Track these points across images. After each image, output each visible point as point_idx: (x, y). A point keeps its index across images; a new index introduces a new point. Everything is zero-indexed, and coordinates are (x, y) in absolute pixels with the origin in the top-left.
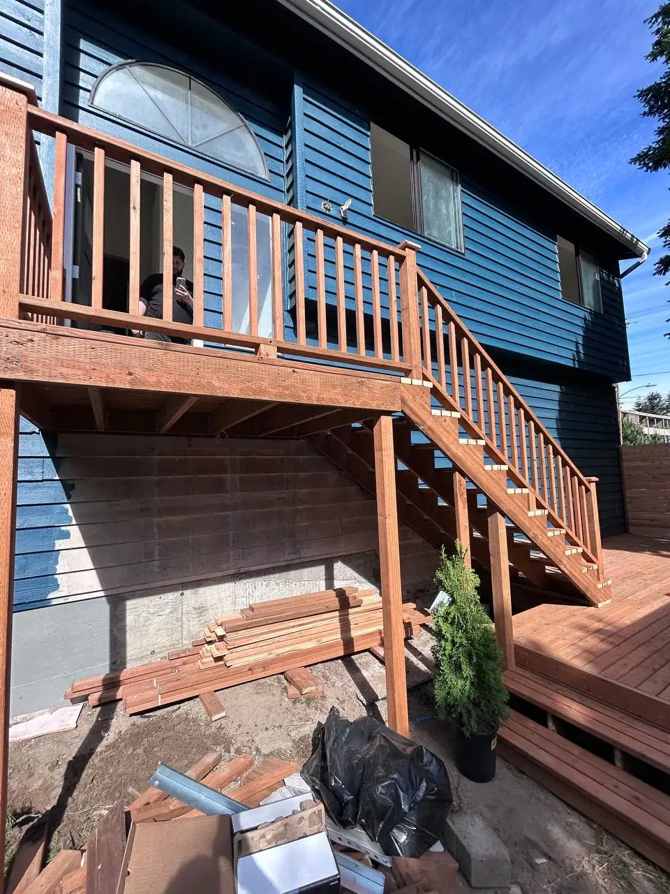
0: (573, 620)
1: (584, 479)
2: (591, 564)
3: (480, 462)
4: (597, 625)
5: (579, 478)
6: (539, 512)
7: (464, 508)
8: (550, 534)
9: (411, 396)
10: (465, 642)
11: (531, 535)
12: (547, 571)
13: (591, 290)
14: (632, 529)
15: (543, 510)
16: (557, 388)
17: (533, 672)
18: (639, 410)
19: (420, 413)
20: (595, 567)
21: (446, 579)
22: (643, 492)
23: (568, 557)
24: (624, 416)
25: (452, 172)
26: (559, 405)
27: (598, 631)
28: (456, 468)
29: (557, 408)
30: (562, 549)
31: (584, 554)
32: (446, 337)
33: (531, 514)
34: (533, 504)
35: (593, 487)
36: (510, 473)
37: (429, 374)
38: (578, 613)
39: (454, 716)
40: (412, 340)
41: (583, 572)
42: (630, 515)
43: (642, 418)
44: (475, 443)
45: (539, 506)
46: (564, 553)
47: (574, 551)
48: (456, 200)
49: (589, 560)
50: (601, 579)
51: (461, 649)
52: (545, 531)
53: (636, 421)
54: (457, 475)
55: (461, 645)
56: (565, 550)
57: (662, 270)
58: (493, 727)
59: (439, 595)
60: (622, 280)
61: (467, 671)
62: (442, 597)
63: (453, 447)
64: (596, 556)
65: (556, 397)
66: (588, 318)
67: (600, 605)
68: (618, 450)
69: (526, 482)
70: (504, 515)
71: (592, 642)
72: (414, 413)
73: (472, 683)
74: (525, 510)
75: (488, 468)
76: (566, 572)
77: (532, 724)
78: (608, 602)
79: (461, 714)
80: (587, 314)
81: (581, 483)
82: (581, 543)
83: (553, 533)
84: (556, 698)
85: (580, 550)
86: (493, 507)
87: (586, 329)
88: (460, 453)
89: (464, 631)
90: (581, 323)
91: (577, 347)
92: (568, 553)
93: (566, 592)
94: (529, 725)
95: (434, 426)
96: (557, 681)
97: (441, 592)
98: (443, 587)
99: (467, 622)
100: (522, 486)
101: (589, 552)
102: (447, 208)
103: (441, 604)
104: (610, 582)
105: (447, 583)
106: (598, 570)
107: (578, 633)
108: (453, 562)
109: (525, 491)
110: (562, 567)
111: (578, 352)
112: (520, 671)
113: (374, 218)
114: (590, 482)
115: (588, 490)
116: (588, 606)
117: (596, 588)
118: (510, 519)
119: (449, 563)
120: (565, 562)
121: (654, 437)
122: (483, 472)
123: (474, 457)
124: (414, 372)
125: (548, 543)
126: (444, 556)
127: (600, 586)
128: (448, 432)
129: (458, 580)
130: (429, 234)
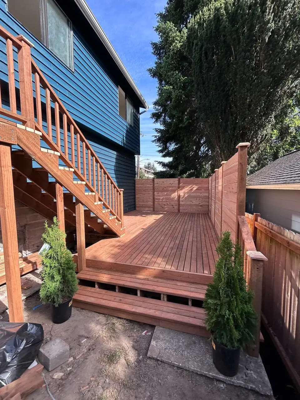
0: (111, 243)
1: (119, 190)
2: (119, 222)
3: (71, 180)
4: (118, 244)
5: (117, 189)
6: (99, 203)
7: (61, 201)
8: (104, 212)
9: (25, 138)
10: (57, 265)
11: (95, 212)
12: (104, 227)
13: (130, 115)
14: (137, 208)
15: (101, 202)
16: (115, 153)
17: (93, 268)
18: (145, 168)
19: (32, 148)
20: (120, 223)
21: (48, 237)
22: (141, 196)
23: (110, 220)
24: (140, 169)
25: (68, 21)
26: (116, 160)
27: (119, 246)
28: (57, 182)
29: (115, 161)
30: (109, 218)
31: (117, 218)
32: (53, 110)
33: (96, 203)
34: (97, 199)
35: (122, 193)
36: (86, 185)
37: (40, 127)
38: (113, 241)
39: (50, 300)
40: (27, 103)
41: (116, 225)
42: (137, 203)
43: (145, 171)
44: (69, 170)
45: (100, 200)
46: (109, 219)
47: (113, 218)
48: (70, 39)
49: (119, 221)
50: (122, 227)
51: (54, 269)
52: (102, 211)
53: (143, 171)
54: (58, 185)
55: (55, 267)
56: (109, 217)
57: (152, 117)
58: (70, 297)
59: (43, 245)
60: (140, 116)
61: (58, 277)
62: (46, 246)
63: (55, 171)
64: (121, 219)
65: (115, 156)
66: (128, 126)
67: (121, 236)
68: (135, 180)
69: (95, 190)
70: (83, 204)
71: (116, 250)
72: (28, 148)
73: (61, 282)
74: (93, 202)
75: (75, 182)
76: (110, 226)
77: (89, 288)
78: (124, 234)
79: (54, 298)
80: (128, 125)
81: (117, 191)
82: (116, 214)
83: (105, 211)
84: (99, 275)
85: (115, 217)
86: (78, 201)
87: (127, 131)
88: (59, 173)
89: (57, 260)
90: (125, 128)
91: (123, 137)
92: (110, 218)
93: (110, 234)
94: (88, 289)
95: (42, 157)
96: (101, 269)
97: (45, 244)
98: (46, 241)
99: (58, 255)
100: (92, 191)
101: (119, 218)
102: (65, 40)
103: (45, 250)
104: (125, 228)
105: (48, 239)
106: (121, 224)
107: (111, 248)
108: (52, 228)
109: (94, 194)
110: (108, 224)
111: (123, 140)
112: (88, 269)
113: (7, 14)
114: (121, 191)
115: (120, 194)
116: (117, 237)
117: (120, 230)
118: (86, 206)
119: (49, 229)
120: (109, 222)
121: (148, 177)
122: (72, 184)
123: (68, 176)
124: (28, 123)
125: (103, 215)
126: (46, 225)
127: (121, 229)
128: (52, 162)
129: (54, 237)
130: (52, 50)
